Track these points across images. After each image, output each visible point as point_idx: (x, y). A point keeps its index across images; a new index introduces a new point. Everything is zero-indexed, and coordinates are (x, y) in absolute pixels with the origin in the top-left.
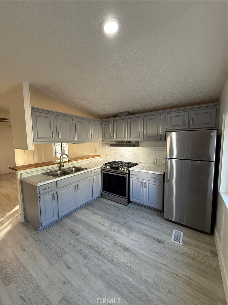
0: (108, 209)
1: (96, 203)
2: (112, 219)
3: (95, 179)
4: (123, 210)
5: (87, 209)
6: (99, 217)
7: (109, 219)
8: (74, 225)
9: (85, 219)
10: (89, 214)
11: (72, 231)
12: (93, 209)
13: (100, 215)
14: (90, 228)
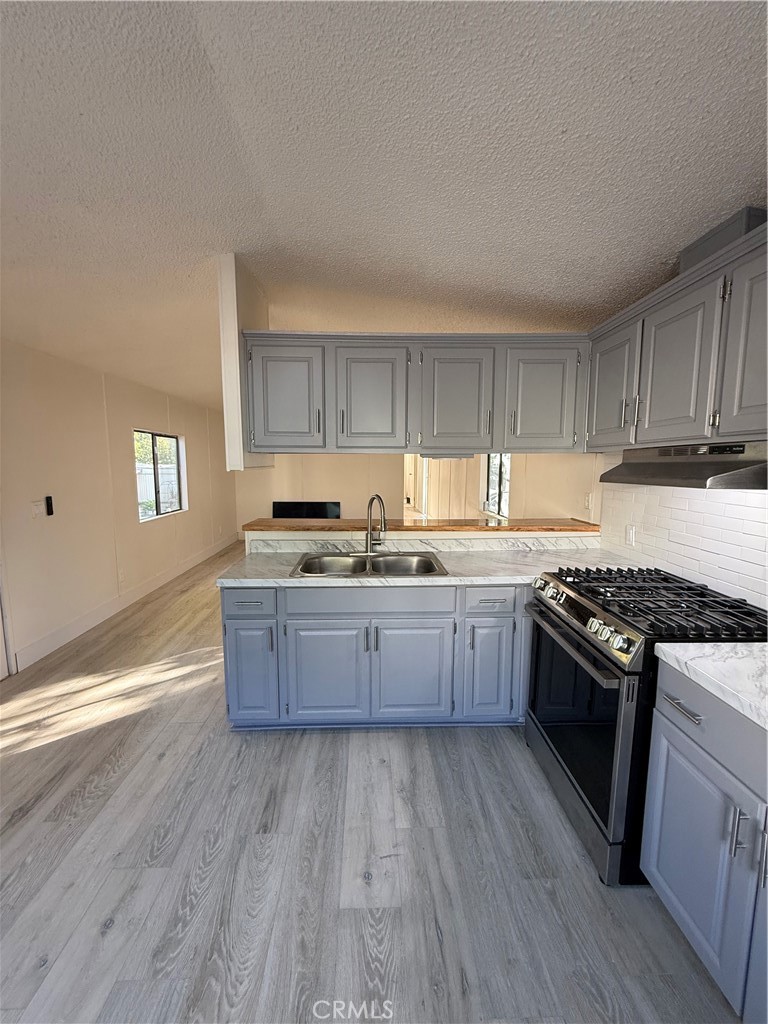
0: (486, 815)
1: (469, 750)
2: (436, 888)
3: (479, 631)
4: (552, 894)
5: (411, 748)
6: (403, 823)
7: (421, 874)
8: (305, 783)
9: (351, 786)
10: (390, 778)
11: (273, 800)
12: (430, 763)
13: (416, 818)
14: (320, 842)
